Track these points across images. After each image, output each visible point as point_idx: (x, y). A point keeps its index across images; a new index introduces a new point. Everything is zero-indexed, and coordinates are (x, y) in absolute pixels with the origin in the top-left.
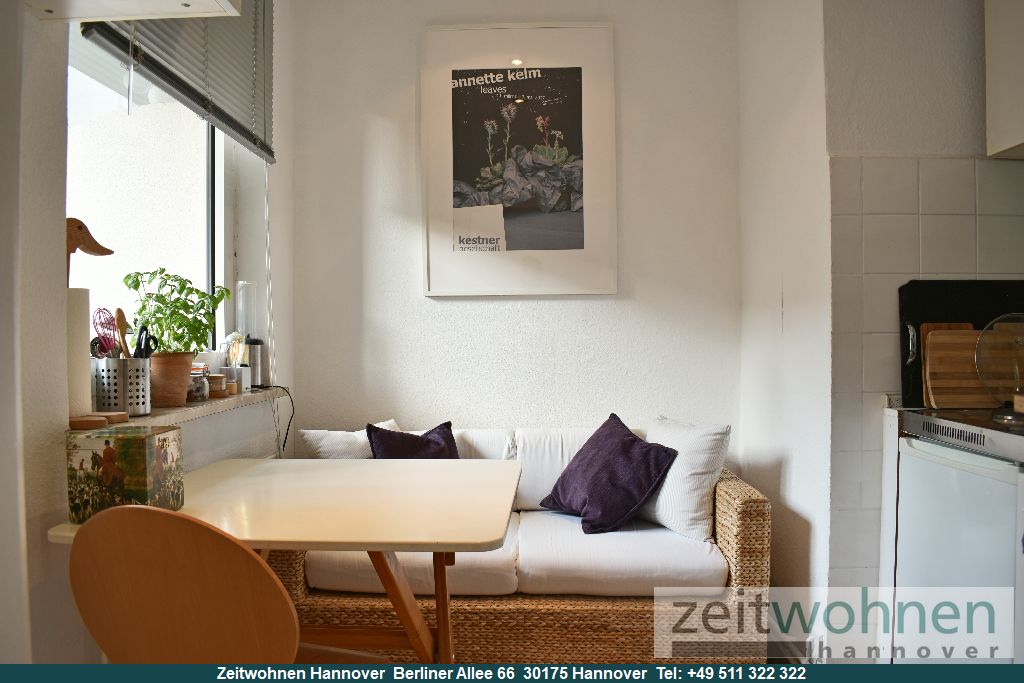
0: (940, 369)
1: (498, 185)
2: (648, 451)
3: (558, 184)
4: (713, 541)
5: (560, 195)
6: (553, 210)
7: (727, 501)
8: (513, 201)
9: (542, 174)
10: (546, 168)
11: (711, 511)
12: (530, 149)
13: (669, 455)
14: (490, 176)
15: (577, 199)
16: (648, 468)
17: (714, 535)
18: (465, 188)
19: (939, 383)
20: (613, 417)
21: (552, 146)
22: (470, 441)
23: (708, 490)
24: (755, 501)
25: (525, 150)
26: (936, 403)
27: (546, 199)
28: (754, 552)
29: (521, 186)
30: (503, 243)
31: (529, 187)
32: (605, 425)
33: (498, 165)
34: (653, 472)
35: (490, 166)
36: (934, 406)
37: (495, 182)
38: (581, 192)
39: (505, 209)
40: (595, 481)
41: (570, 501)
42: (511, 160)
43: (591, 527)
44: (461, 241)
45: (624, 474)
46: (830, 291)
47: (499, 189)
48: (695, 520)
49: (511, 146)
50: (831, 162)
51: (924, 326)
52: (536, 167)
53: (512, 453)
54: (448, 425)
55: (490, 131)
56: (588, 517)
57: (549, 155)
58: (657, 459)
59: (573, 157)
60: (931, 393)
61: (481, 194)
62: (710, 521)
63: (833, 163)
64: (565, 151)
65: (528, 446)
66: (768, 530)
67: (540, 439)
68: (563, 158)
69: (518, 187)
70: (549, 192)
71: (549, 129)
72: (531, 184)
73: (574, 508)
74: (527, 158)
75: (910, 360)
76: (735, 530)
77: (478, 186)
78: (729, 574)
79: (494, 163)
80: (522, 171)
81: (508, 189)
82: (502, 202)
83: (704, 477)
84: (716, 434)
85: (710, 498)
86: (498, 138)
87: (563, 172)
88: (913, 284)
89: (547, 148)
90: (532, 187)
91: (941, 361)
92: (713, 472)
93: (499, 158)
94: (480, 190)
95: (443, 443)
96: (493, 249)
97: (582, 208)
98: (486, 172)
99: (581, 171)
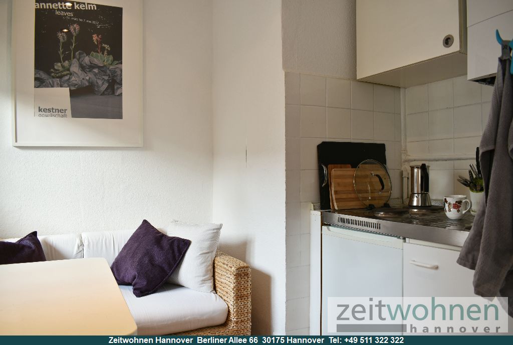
0: (339, 189)
1: (66, 75)
2: (173, 242)
3: (106, 78)
4: (214, 292)
5: (107, 84)
6: (103, 94)
7: (225, 268)
8: (76, 86)
9: (96, 70)
10: (99, 67)
11: (212, 274)
12: (88, 54)
13: (186, 244)
14: (61, 69)
15: (118, 88)
16: (173, 252)
17: (215, 288)
18: (43, 75)
19: (338, 196)
20: (145, 222)
21: (103, 54)
22: (51, 243)
23: (211, 262)
24: (243, 268)
25: (85, 55)
26: (338, 207)
27: (98, 87)
28: (243, 296)
29: (82, 77)
30: (69, 112)
31: (87, 78)
32: (140, 228)
33: (67, 62)
34: (177, 254)
35: (61, 62)
36: (336, 208)
37: (65, 73)
38: (121, 84)
39: (70, 90)
40: (140, 263)
41: (123, 277)
42: (75, 60)
43: (141, 292)
44: (40, 110)
45: (159, 258)
46: (285, 147)
47: (67, 78)
48: (204, 281)
49: (75, 50)
50: (285, 75)
51: (329, 166)
52: (92, 66)
53: (81, 249)
54: (35, 234)
55: (62, 40)
56: (137, 286)
57: (101, 59)
58: (178, 246)
59: (116, 62)
60: (334, 201)
61: (54, 80)
62: (212, 280)
63: (287, 75)
64: (111, 58)
65: (91, 243)
66: (250, 283)
67: (99, 239)
68: (110, 62)
69: (79, 77)
70: (100, 82)
71: (101, 43)
72: (89, 76)
73: (126, 281)
74: (87, 60)
75: (324, 184)
76: (232, 286)
77: (53, 74)
78: (229, 311)
79: (64, 61)
80: (82, 68)
81: (73, 78)
82: (69, 86)
83: (208, 255)
84: (214, 229)
85: (211, 267)
86: (67, 45)
87: (110, 70)
88: (324, 144)
89: (100, 54)
90: (90, 78)
91: (339, 184)
92: (212, 252)
93: (67, 58)
94: (53, 77)
95: (33, 246)
96: (63, 116)
97: (121, 94)
98: (58, 66)
99: (121, 71)
